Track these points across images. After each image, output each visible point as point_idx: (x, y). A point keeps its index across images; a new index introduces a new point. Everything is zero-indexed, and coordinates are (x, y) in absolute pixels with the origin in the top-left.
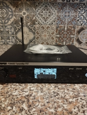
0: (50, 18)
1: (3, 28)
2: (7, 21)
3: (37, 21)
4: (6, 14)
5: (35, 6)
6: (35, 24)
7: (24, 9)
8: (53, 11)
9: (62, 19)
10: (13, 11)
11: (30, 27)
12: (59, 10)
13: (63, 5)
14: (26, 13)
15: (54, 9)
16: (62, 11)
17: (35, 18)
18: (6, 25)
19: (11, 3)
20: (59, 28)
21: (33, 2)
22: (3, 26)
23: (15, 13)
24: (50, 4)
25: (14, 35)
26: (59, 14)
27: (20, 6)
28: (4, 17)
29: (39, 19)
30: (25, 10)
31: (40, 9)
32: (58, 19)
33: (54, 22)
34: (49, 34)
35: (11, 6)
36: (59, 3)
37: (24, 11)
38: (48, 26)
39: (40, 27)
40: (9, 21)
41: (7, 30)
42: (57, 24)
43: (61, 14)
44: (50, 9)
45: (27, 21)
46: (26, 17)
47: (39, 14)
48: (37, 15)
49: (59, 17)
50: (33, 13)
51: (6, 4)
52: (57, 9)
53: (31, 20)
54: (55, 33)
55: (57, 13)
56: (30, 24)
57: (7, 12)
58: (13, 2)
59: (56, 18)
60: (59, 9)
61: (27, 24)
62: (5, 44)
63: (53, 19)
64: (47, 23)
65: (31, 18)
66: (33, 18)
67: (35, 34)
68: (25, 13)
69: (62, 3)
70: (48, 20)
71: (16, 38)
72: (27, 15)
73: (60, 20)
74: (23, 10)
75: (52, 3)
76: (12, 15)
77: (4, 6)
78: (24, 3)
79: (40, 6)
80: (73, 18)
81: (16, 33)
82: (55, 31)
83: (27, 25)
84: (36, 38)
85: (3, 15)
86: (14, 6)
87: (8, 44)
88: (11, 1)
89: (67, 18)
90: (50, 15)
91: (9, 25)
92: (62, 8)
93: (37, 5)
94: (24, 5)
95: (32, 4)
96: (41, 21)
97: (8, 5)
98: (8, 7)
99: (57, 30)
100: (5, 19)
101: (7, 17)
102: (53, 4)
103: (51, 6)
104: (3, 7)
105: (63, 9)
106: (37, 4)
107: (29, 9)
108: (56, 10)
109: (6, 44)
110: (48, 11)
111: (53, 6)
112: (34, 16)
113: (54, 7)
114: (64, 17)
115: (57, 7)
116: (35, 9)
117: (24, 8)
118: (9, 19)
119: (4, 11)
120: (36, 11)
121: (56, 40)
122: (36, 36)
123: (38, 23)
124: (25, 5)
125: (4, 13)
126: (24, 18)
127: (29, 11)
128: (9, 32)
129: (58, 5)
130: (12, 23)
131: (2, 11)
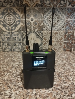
0: (59, 24)
2: (14, 28)
3: (44, 27)
4: (13, 21)
5: (43, 12)
6: (42, 30)
7: (32, 15)
8: (62, 17)
9: (71, 24)
10: (20, 17)
11: (37, 33)
12: (68, 15)
13: (72, 10)
14: (34, 19)
15: (63, 14)
16: (71, 16)
17: (43, 24)
18: (13, 31)
19: (18, 10)
20: (68, 34)
21: (42, 7)
22: (10, 33)
23: (22, 20)
24: (59, 9)
25: (20, 41)
26: (68, 20)
27: (28, 12)
28: (11, 23)
29: (47, 25)
30: (33, 16)
31: (49, 15)
32: (67, 25)
33: (63, 27)
34: (56, 40)
35: (18, 13)
36: (68, 9)
37: (32, 17)
38: (56, 32)
39: (47, 33)
40: (16, 27)
41: (14, 36)
42: (66, 29)
43: (70, 19)
44: (59, 14)
45: (34, 28)
46: (33, 23)
47: (47, 20)
48: (45, 21)
49: (68, 23)
50: (41, 19)
51: (14, 10)
52: (66, 14)
53: (39, 26)
54: (64, 38)
55: (66, 18)
56: (38, 30)
57: (14, 18)
58: (21, 8)
59: (64, 24)
60: (68, 14)
61: (34, 30)
62: (12, 50)
63: (62, 25)
64: (55, 29)
65: (38, 24)
66: (41, 24)
67: (42, 40)
68: (33, 19)
69: (72, 8)
70: (57, 26)
71: (23, 44)
72: (35, 21)
73: (69, 25)
74: (31, 16)
75: (62, 8)
76: (20, 21)
77: (11, 12)
78: (32, 9)
79: (48, 12)
81: (22, 40)
82: (63, 36)
83: (34, 32)
84: (43, 44)
86: (21, 12)
87: (14, 51)
88: (18, 7)
90: (59, 20)
91: (16, 32)
92: (71, 14)
93: (45, 11)
94: (32, 11)
95: (40, 10)
96: (49, 26)
97: (15, 12)
98: (15, 13)
99: (65, 36)
100: (12, 25)
101: (14, 23)
102: (63, 9)
103: (60, 11)
104: (10, 14)
105: (72, 15)
106: (46, 10)
107: (37, 15)
108: (65, 16)
109: (12, 51)
110: (57, 17)
111: (62, 11)
112: (42, 22)
113: (63, 13)
114: (73, 23)
115: (66, 13)
116: (44, 15)
117: (32, 14)
118: (16, 26)
120: (44, 17)
121: (64, 46)
122: (43, 42)
123: (46, 29)
124: (33, 11)
125: (11, 20)
126: (32, 24)
127: (37, 17)
128: (15, 39)
129: (68, 10)
130: (19, 29)
131: (9, 17)
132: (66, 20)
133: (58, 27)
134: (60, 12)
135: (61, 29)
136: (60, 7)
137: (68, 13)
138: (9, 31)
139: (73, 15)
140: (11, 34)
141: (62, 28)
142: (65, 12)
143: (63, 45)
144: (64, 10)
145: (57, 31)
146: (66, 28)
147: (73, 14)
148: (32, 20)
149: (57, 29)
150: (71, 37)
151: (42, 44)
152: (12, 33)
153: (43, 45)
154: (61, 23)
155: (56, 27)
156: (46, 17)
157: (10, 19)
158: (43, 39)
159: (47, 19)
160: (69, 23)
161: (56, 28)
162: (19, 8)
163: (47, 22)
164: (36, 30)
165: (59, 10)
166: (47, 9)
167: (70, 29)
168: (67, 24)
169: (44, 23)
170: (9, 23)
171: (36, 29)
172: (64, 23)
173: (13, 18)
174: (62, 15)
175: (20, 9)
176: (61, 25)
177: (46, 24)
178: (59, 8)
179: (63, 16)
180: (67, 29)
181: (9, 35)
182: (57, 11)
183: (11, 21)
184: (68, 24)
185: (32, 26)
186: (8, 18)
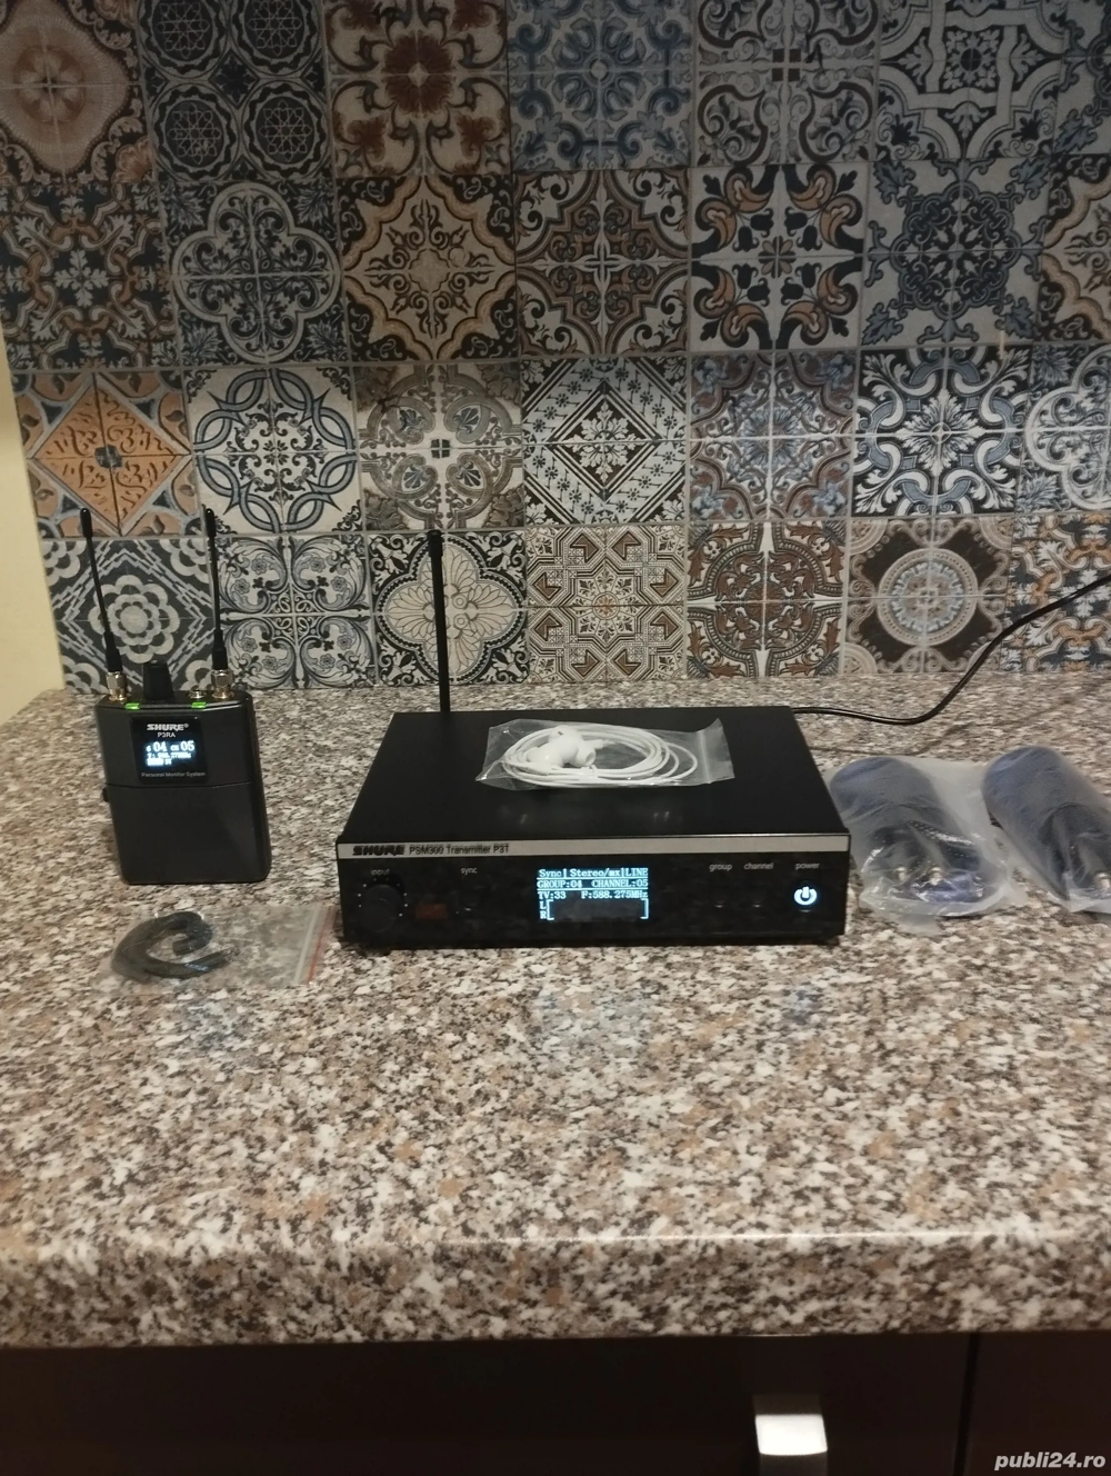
0: (639, 473)
1: (283, 560)
2: (307, 510)
3: (536, 501)
4: (303, 461)
5: (517, 391)
6: (520, 524)
7: (439, 417)
8: (660, 421)
9: (734, 474)
10: (355, 435)
11: (485, 547)
12: (704, 411)
13: (733, 370)
14: (455, 443)
15: (668, 404)
16: (726, 414)
17: (526, 475)
18: (299, 537)
19: (338, 380)
20: (713, 544)
21: (507, 360)
22: (281, 548)
23: (368, 451)
24: (631, 367)
25: (360, 607)
26: (708, 440)
27: (411, 393)
28: (288, 479)
29: (554, 483)
30: (447, 423)
31: (561, 410)
32: (704, 479)
33: (673, 497)
34: (632, 594)
35: (337, 401)
36: (700, 362)
37: (440, 431)
38: (623, 529)
39: (561, 539)
40: (327, 506)
41: (309, 574)
42: (698, 512)
43: (722, 439)
44: (638, 407)
45: (461, 505)
46: (451, 471)
47: (552, 448)
48: (537, 452)
49: (704, 462)
50: (508, 442)
51: (305, 387)
52: (690, 401)
53: (493, 493)
54: (685, 579)
55: (689, 429)
56: (488, 520)
57: (309, 440)
58: (356, 369)
59: (682, 470)
60: (704, 400)
61: (462, 525)
62: (295, 680)
63: (663, 479)
64: (613, 508)
65: (488, 476)
66: (507, 475)
67: (524, 594)
68: (446, 443)
69: (728, 357)
70: (626, 486)
71: (377, 630)
72: (463, 459)
73: (715, 483)
74: (430, 426)
75: (653, 363)
76: (349, 463)
77: (287, 399)
78: (436, 373)
79: (556, 391)
80: (815, 461)
81: (375, 598)
82: (680, 566)
83: (462, 535)
84: (532, 625)
85: (277, 468)
86: (360, 396)
87: (313, 684)
88: (337, 365)
89: (769, 465)
90: (638, 448)
91: (321, 537)
92: (725, 398)
93: (534, 386)
94: (437, 387)
95: (495, 378)
96: (566, 494)
97: (316, 396)
98: (314, 406)
99: (697, 559)
100: (297, 494)
101: (311, 478)
102: (661, 369)
103: (644, 381)
104: (280, 411)
105: (735, 404)
106: (539, 378)
107: (474, 412)
108: (679, 415)
109: (301, 684)
110: (623, 423)
111: (654, 381)
112: (513, 462)
113: (666, 393)
114: (748, 463)
115: (688, 390)
116: (525, 413)
117: (439, 406)
118: (323, 496)
119: (286, 440)
120: (529, 427)
121: (694, 636)
122: (531, 612)
123: (549, 513)
124: (447, 390)
125: (290, 452)
126: (442, 480)
127: (474, 427)
128: (323, 593)
129: (699, 375)
130: (350, 520)
131: (274, 437)
132: (696, 440)
133: (633, 495)
134: (644, 388)
135: (660, 510)
136: (636, 354)
137: (705, 395)
138: (273, 538)
139: (743, 404)
140: (287, 554)
141: (667, 505)
142: (678, 385)
143: (686, 629)
144: (669, 375)
145: (634, 529)
146: (697, 503)
147: (742, 396)
148: (440, 448)
149: (629, 515)
150: (744, 568)
151: (525, 625)
152: (292, 546)
153: (530, 633)
154: (657, 470)
155: (623, 498)
156: (539, 426)
157: (282, 446)
158: (531, 590)
159: (552, 439)
160: (716, 467)
161: (621, 506)
162: (346, 370)
163: (549, 463)
164: (475, 523)
165: (632, 377)
166: (546, 372)
167: (730, 506)
168: (701, 469)
169: (531, 469)
170: (275, 475)
171: (471, 514)
172: (676, 467)
173: (302, 443)
174: (658, 411)
175: (351, 378)
176: (655, 480)
177: (543, 481)
178: (635, 360)
179: (668, 412)
180: (706, 513)
181: (276, 560)
182: (624, 385)
183: (289, 464)
184: (711, 472)
185: (443, 496)
186: (263, 441)
